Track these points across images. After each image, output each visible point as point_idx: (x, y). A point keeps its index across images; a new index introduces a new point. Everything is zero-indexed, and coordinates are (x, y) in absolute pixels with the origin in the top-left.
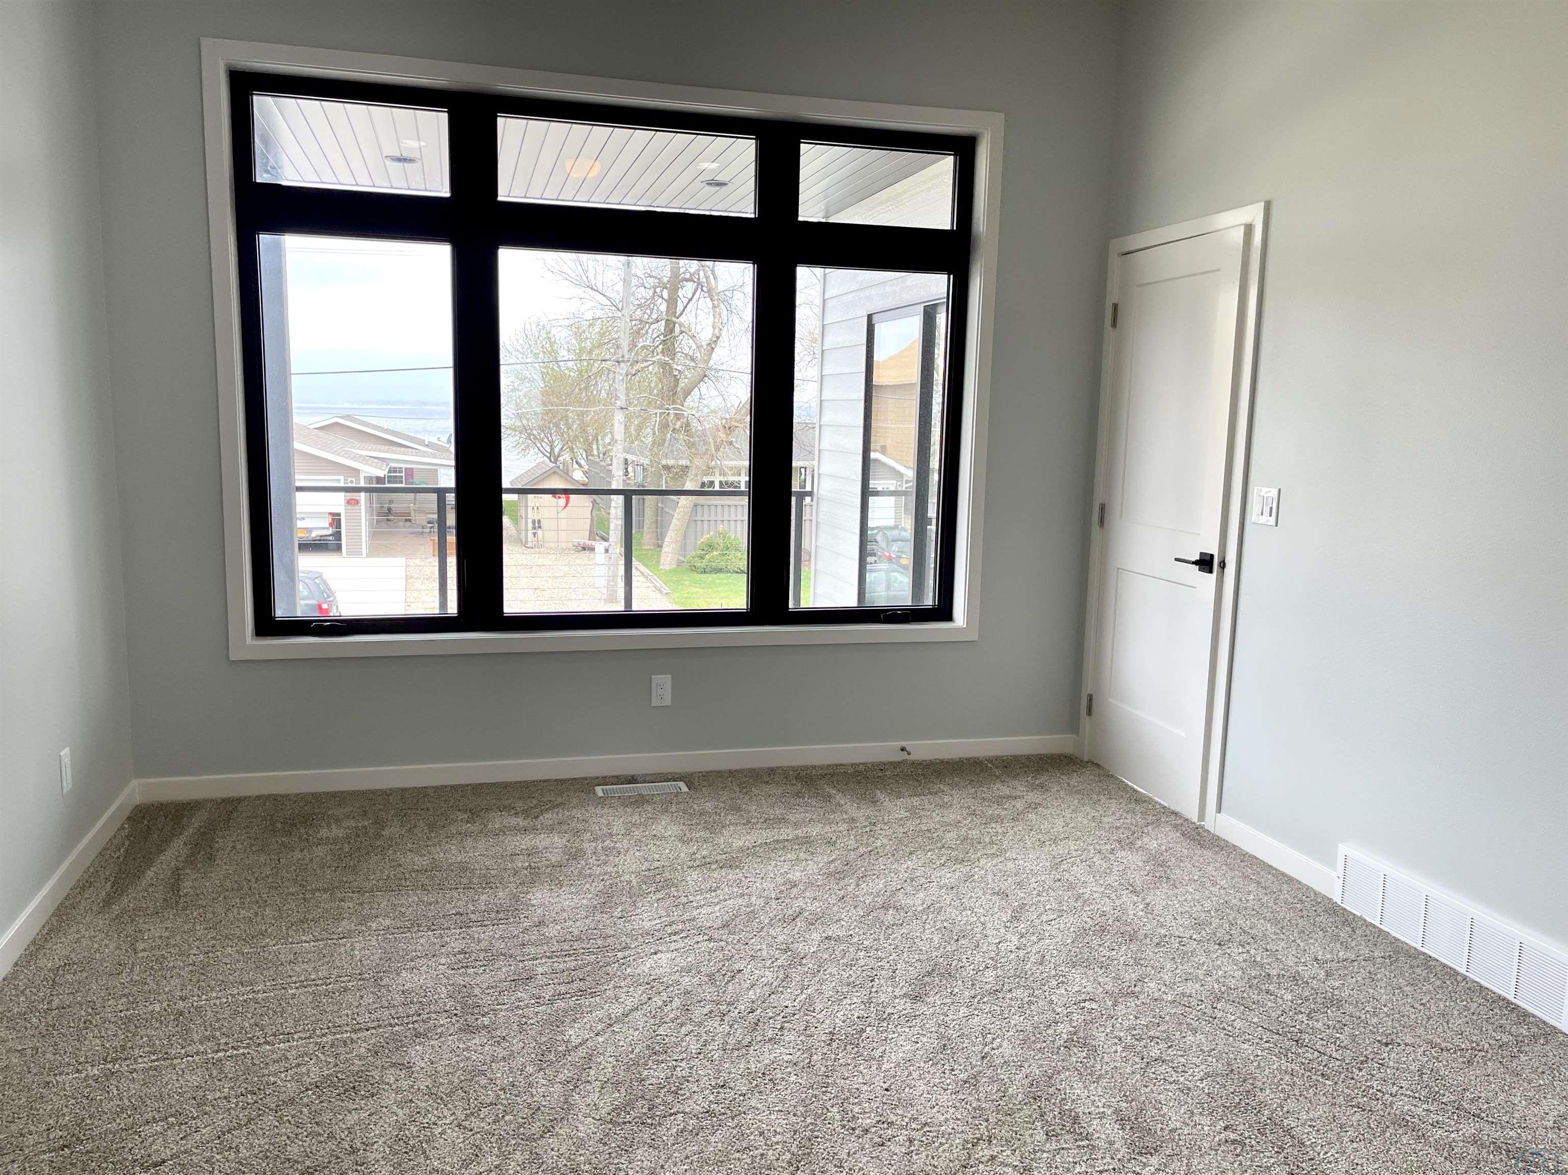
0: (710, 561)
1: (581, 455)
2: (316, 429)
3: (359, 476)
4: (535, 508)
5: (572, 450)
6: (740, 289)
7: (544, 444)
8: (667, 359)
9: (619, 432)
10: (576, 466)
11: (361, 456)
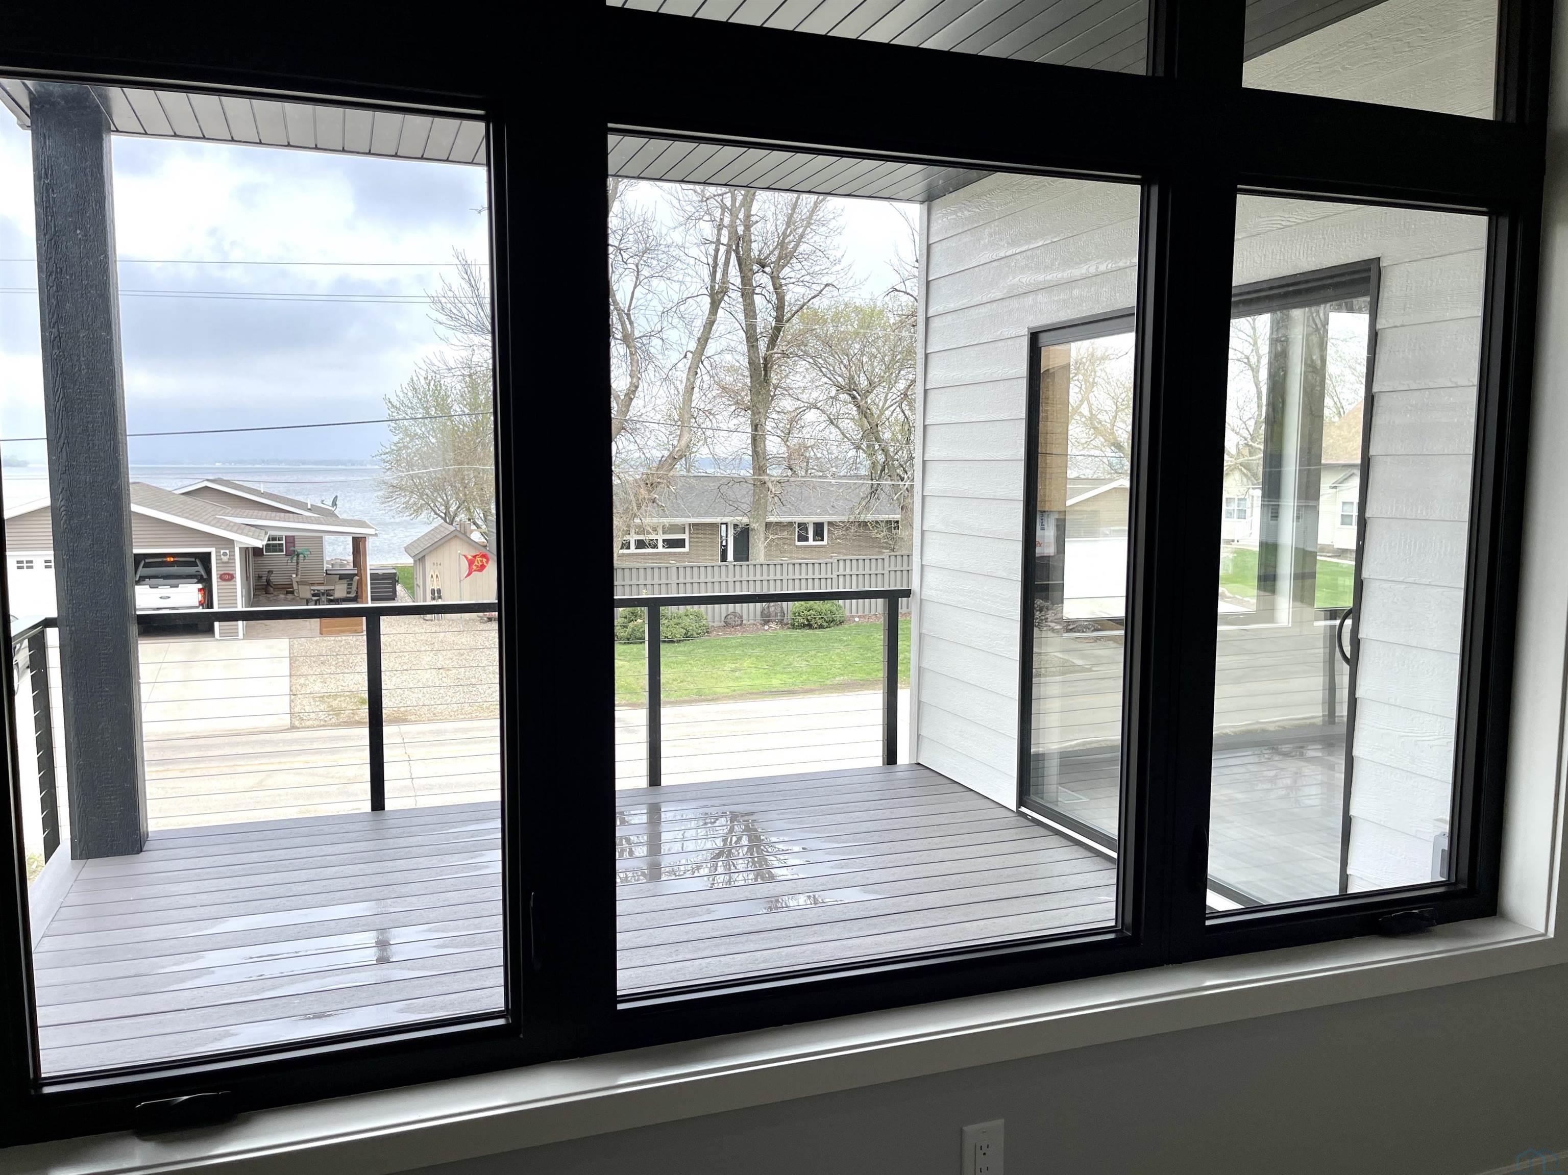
0: (634, 630)
1: (479, 514)
2: (183, 494)
3: (234, 548)
4: (435, 577)
5: (468, 509)
6: (658, 335)
7: (438, 505)
10: (473, 527)
11: (235, 524)
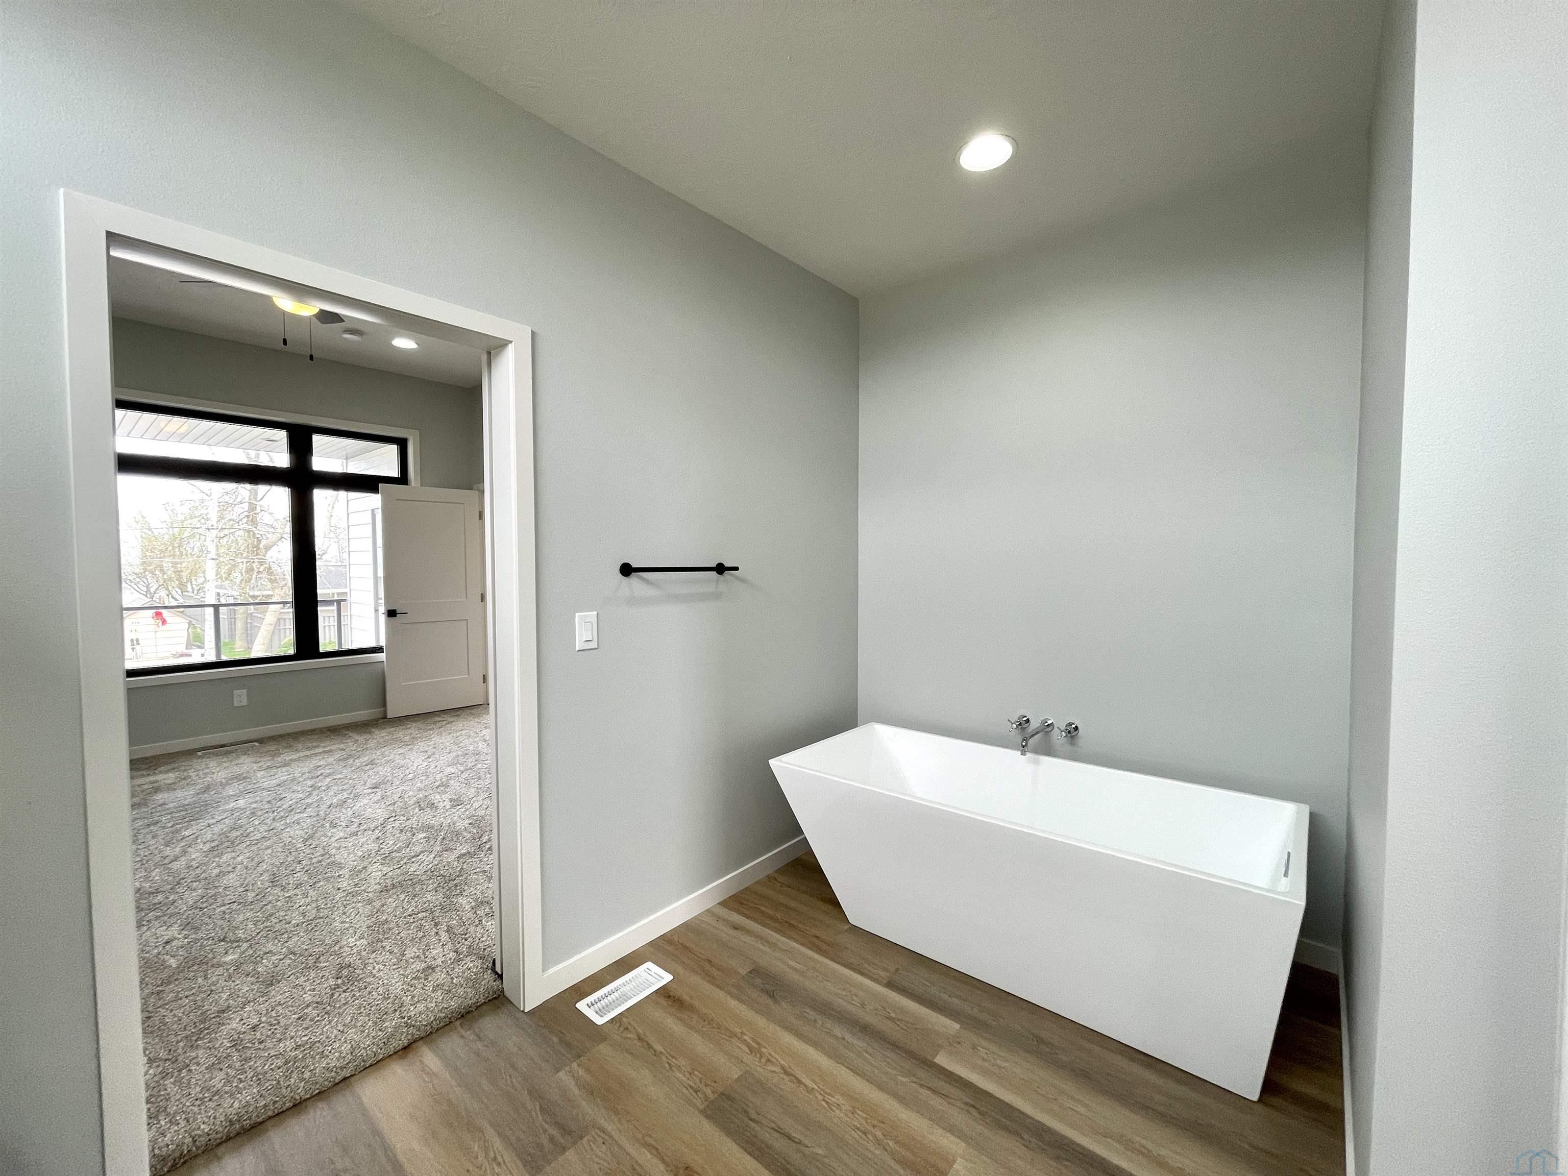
7: (140, 586)
8: (250, 527)
9: (211, 574)
